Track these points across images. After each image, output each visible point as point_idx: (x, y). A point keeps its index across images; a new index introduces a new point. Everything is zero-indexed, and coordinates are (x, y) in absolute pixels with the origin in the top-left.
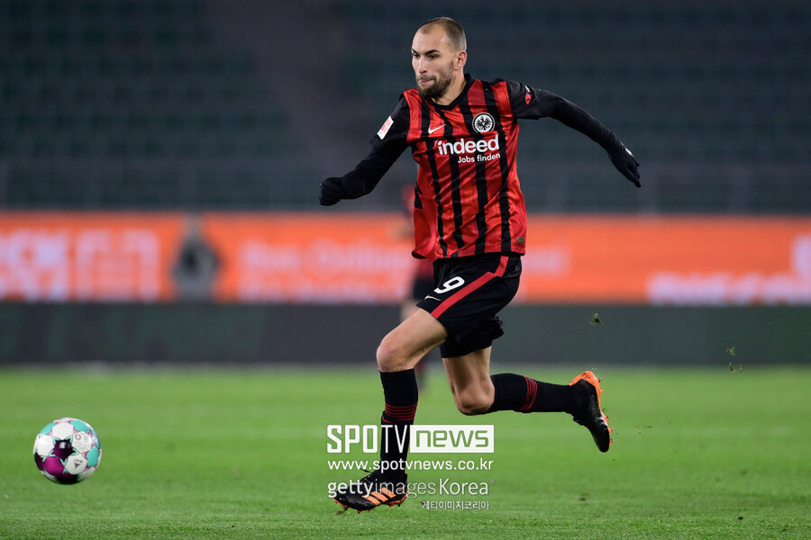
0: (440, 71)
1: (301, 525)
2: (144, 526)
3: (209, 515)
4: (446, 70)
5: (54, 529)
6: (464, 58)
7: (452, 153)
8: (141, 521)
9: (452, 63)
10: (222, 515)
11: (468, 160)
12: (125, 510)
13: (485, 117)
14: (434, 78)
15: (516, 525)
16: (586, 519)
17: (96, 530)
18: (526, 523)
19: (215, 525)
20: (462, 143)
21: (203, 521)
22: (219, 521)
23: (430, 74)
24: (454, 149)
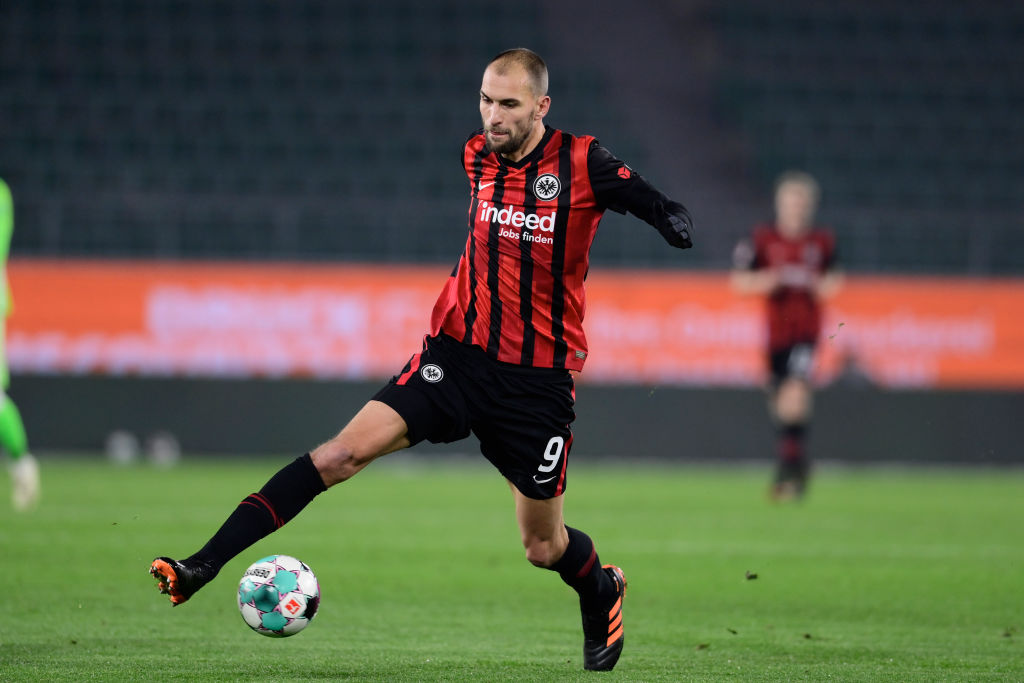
0: (517, 122)
1: (653, 662)
2: (458, 659)
3: (540, 647)
4: (525, 123)
5: (347, 661)
6: (547, 105)
7: (494, 221)
8: (455, 653)
9: (532, 113)
10: (554, 648)
11: (510, 234)
12: (435, 638)
13: (551, 179)
14: (508, 132)
15: (924, 666)
16: (1012, 659)
17: (399, 663)
18: (936, 664)
19: (546, 660)
20: (509, 213)
21: (532, 654)
22: (551, 654)
23: (504, 126)
24: (497, 216)
